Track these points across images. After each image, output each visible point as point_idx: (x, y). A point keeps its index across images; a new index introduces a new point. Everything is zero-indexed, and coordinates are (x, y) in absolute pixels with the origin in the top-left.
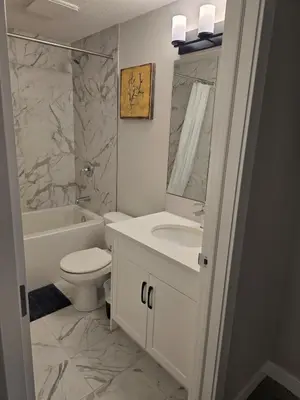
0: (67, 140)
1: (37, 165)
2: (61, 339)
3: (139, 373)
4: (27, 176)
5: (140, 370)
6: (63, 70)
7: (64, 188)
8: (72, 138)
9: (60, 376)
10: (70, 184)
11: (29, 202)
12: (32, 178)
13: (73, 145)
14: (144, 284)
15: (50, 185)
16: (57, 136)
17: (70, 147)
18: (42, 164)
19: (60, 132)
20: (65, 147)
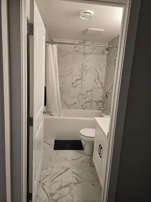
0: (101, 82)
1: (87, 92)
2: (72, 160)
3: (93, 186)
4: (83, 95)
5: (94, 185)
6: (103, 53)
7: (97, 103)
8: (103, 81)
9: (65, 171)
10: (100, 101)
11: (82, 106)
12: (84, 97)
13: (103, 85)
14: (100, 145)
15: (91, 100)
16: (97, 81)
17: (102, 85)
18: (89, 91)
19: (98, 79)
20: (100, 85)
